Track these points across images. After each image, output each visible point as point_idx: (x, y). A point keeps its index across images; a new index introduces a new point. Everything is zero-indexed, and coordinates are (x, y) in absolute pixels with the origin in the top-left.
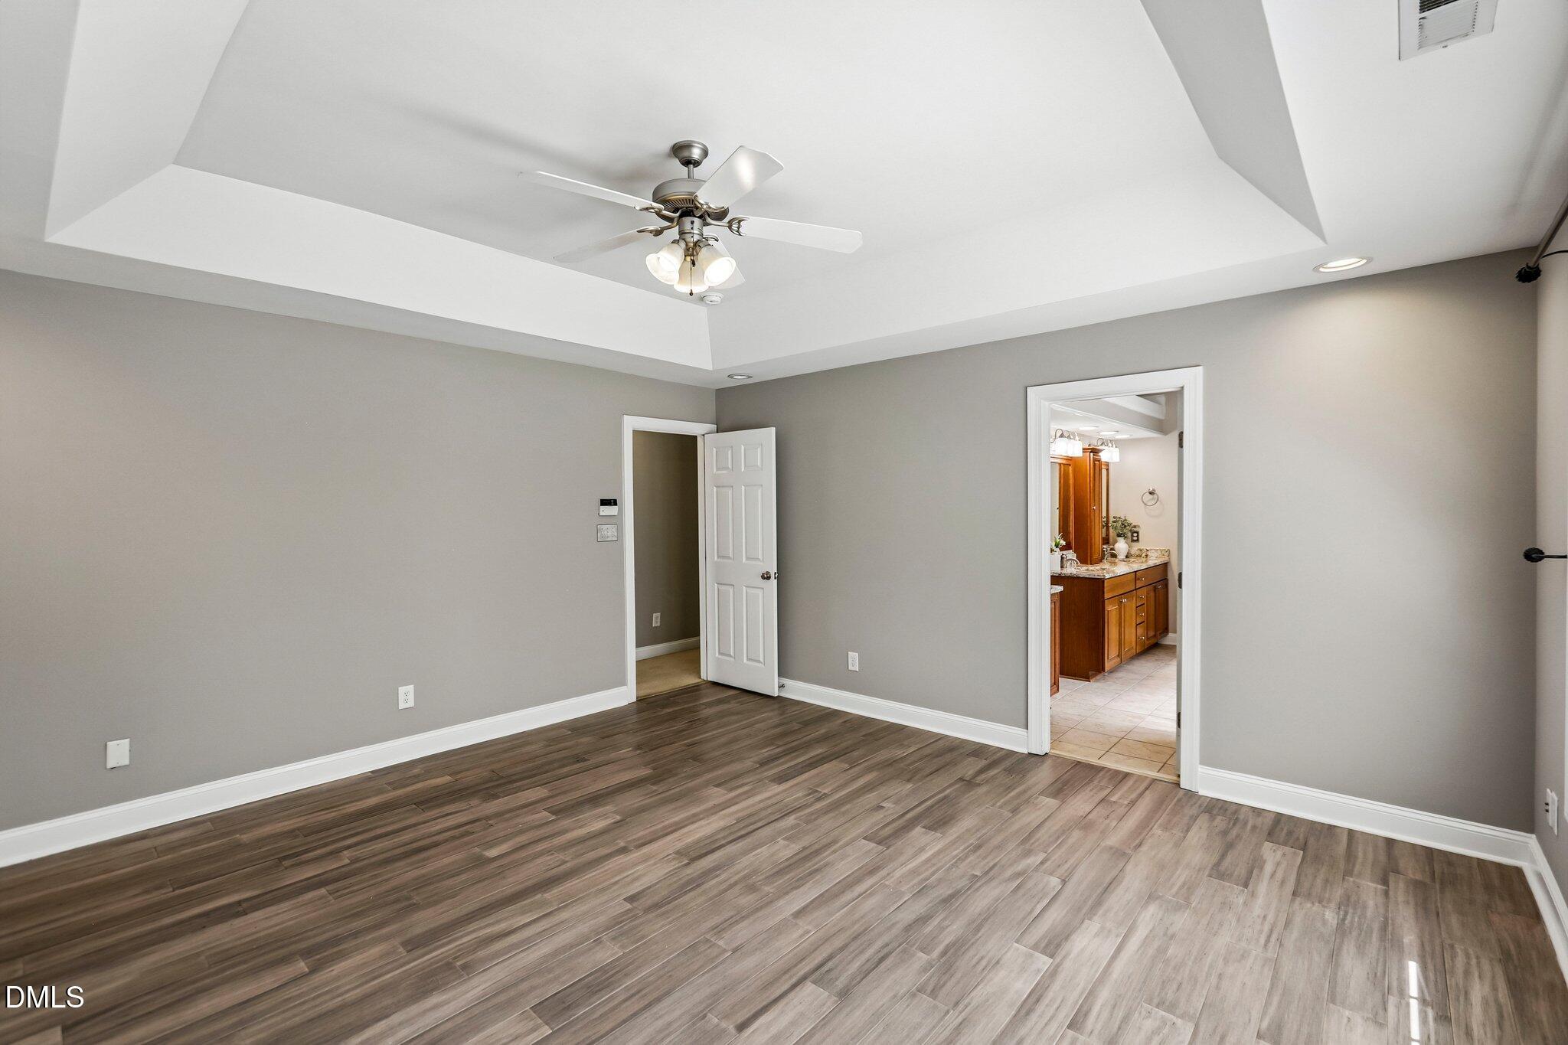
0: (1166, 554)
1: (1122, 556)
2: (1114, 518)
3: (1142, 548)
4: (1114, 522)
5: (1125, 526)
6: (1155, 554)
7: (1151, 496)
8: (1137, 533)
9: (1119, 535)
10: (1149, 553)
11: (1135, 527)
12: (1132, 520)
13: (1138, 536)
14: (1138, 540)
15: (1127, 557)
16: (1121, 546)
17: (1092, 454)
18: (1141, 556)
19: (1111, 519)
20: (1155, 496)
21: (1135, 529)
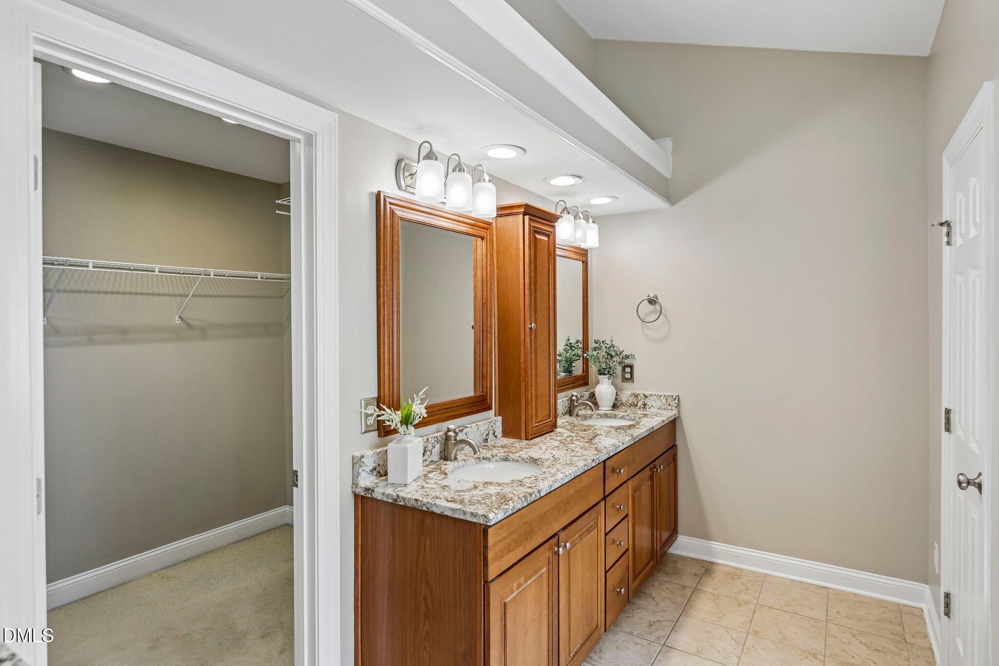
0: (673, 404)
1: (605, 406)
2: (596, 342)
3: (636, 392)
4: (595, 349)
5: (612, 357)
6: (658, 403)
7: (651, 307)
8: (631, 367)
9: (601, 373)
10: (647, 401)
11: (627, 357)
12: (624, 346)
13: (631, 373)
14: (631, 379)
15: (615, 406)
16: (604, 389)
17: (527, 218)
18: (636, 405)
19: (592, 345)
20: (657, 307)
21: (627, 361)
